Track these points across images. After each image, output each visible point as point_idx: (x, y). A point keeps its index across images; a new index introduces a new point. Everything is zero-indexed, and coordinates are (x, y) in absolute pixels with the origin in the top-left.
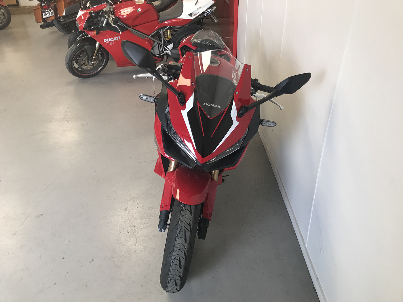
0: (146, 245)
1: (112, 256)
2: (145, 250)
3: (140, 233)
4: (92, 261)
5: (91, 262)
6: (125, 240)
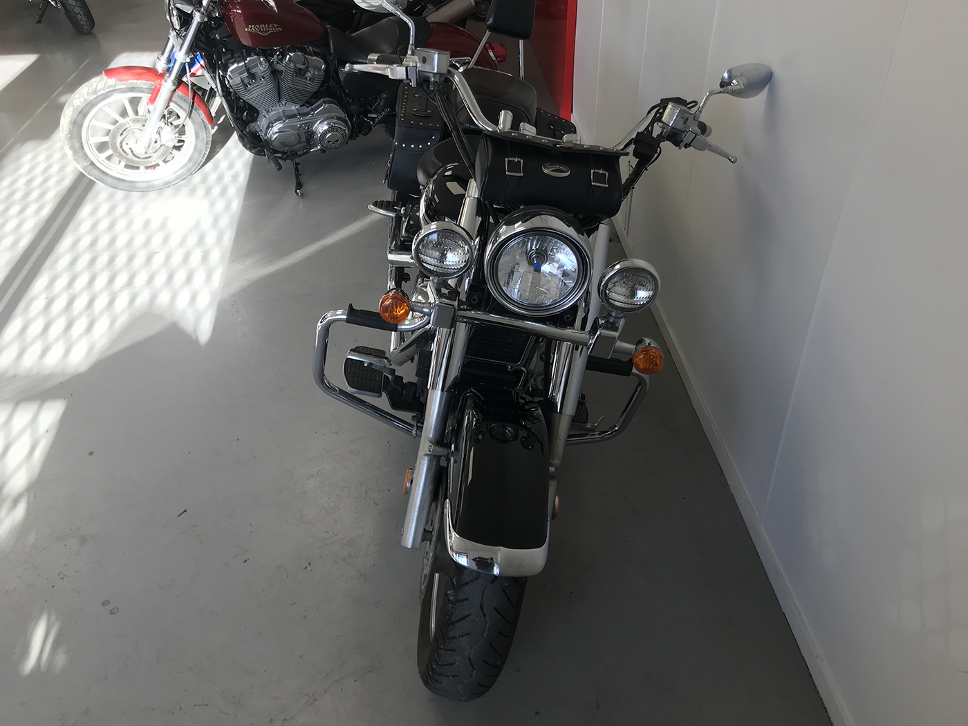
5: (306, 568)
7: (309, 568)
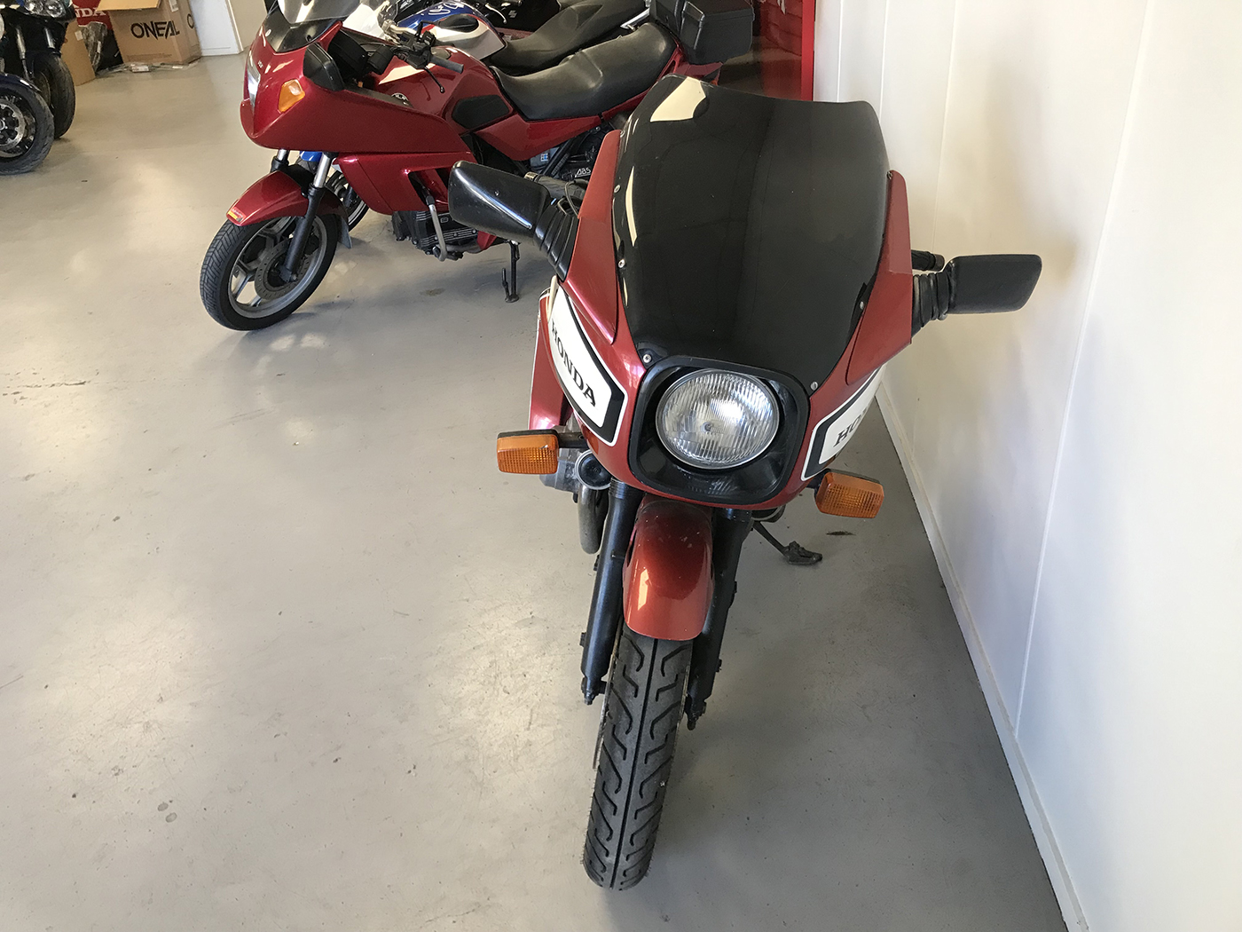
0: (559, 727)
1: (466, 757)
2: (554, 740)
3: (540, 694)
4: (412, 768)
5: (410, 772)
6: (501, 713)
7: (413, 773)
